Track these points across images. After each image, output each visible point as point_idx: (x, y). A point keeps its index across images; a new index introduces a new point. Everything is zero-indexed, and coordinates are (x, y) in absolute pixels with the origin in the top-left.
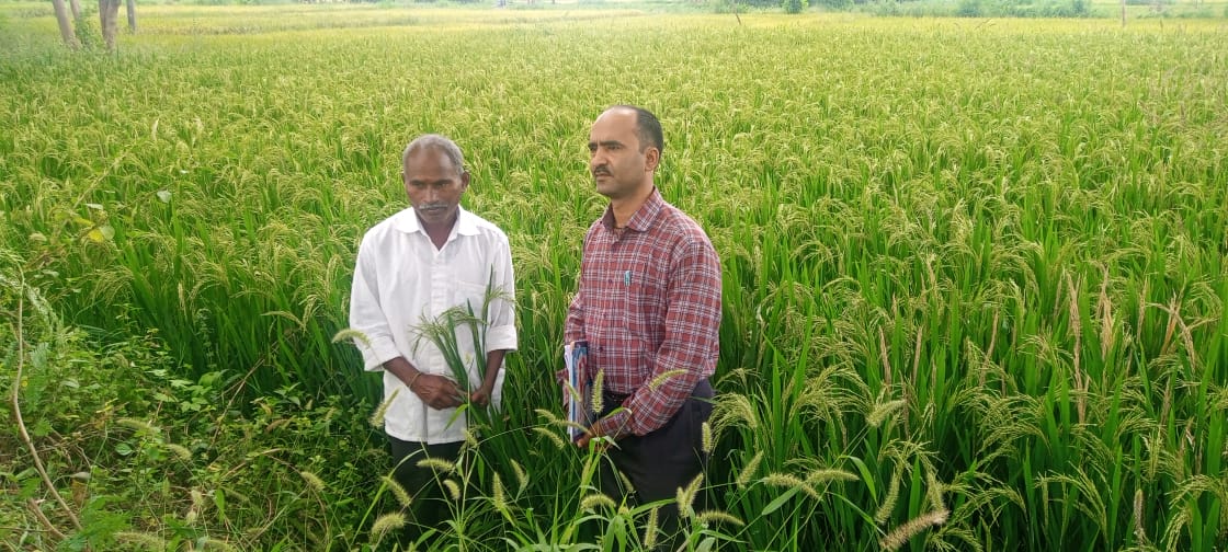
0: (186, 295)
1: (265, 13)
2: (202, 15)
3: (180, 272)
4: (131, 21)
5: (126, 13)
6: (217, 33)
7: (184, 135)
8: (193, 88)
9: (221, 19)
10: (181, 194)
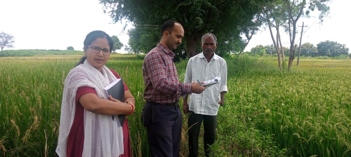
0: (282, 128)
1: (339, 62)
2: (319, 62)
3: (283, 123)
4: (298, 62)
5: (297, 61)
6: (321, 67)
7: (298, 92)
8: (306, 81)
9: (323, 63)
10: (292, 106)
